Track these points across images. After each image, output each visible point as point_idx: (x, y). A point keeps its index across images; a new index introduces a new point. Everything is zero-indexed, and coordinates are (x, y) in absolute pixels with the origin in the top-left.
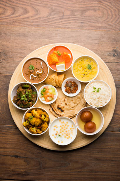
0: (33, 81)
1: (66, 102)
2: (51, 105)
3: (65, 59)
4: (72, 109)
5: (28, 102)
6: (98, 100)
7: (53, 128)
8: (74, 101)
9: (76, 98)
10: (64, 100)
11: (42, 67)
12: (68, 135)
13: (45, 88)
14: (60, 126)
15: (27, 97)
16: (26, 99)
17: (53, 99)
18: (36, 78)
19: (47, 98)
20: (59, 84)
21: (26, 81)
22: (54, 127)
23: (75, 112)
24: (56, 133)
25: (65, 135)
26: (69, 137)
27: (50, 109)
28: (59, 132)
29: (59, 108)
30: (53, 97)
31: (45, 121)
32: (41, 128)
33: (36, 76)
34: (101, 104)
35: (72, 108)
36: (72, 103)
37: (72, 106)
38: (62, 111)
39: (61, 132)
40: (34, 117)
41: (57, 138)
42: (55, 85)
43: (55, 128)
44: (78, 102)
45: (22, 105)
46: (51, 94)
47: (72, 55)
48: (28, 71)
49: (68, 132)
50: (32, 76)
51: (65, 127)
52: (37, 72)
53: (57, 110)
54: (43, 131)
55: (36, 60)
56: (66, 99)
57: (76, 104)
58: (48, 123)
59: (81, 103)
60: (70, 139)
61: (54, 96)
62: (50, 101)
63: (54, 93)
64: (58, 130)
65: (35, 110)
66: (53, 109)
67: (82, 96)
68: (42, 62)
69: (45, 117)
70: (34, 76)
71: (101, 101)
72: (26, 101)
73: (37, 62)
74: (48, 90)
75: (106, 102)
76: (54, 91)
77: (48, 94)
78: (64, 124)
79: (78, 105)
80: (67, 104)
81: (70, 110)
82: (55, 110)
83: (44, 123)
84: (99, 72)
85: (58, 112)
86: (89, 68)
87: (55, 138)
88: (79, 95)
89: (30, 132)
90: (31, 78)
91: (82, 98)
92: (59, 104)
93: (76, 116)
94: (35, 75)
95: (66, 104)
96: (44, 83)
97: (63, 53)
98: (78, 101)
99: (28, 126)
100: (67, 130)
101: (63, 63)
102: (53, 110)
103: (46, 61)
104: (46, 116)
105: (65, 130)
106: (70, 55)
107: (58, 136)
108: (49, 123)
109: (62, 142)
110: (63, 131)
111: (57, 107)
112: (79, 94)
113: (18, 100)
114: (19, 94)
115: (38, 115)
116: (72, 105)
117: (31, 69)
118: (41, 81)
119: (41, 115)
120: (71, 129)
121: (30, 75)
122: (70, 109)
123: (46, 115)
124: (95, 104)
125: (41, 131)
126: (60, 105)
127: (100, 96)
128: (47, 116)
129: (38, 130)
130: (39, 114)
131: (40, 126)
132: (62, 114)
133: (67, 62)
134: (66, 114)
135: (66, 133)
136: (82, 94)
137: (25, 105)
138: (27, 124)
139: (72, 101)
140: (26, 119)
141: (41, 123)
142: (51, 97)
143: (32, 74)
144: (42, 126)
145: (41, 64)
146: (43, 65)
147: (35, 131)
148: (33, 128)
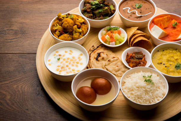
0: (123, 11)
11: (145, 14)
14: (73, 58)
18: (128, 13)
19: (106, 35)
24: (62, 55)
25: (62, 65)
26: (60, 71)
27: (93, 46)
28: (64, 58)
29: (99, 55)
38: (97, 59)
39: (64, 60)
41: (55, 57)
43: (69, 52)
49: (67, 68)
51: (74, 63)
52: (136, 11)
53: (96, 53)
68: (152, 13)
70: (129, 10)
73: (150, 8)
78: (78, 60)
82: (95, 52)
85: (94, 55)
86: (178, 67)
90: (124, 9)
92: (105, 52)
95: (109, 61)
105: (70, 64)
107: (58, 57)
109: (50, 65)
110: (66, 62)
111: (100, 52)
120: (73, 70)
121: (129, 7)
122: (104, 67)
129: (57, 33)
132: (93, 60)
135: (65, 66)
141: (69, 31)
143: (131, 8)
145: (148, 12)
147: (55, 29)
148: (58, 25)
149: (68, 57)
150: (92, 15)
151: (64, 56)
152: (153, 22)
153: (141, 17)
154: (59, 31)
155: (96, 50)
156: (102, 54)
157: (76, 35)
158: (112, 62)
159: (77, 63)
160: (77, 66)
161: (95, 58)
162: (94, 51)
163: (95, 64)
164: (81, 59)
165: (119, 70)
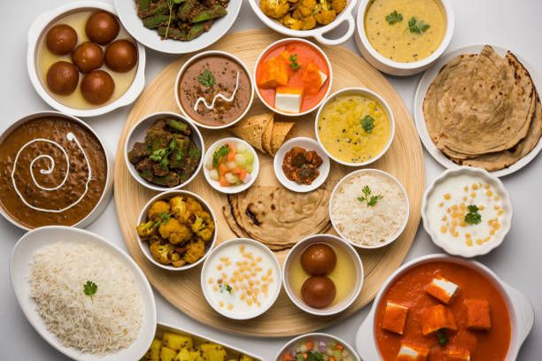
0: (199, 115)
1: (275, 202)
2: (231, 198)
3: (305, 82)
4: (286, 225)
5: (168, 172)
6: (364, 224)
7: (216, 262)
8: (296, 206)
9: (306, 198)
10: (272, 195)
11: (235, 86)
12: (253, 294)
13: (227, 146)
14: (238, 264)
15: (169, 158)
16: (165, 161)
17: (242, 183)
18: (211, 110)
19: (224, 175)
20: (272, 145)
21: (182, 114)
22: (222, 260)
23: (290, 237)
24: (220, 277)
25: (243, 291)
26: (255, 300)
27: (224, 208)
28: (229, 278)
29: (250, 213)
30: (242, 176)
31: (201, 237)
32: (185, 252)
33: (211, 107)
34: (367, 240)
35: (287, 222)
36: (290, 207)
37: (289, 218)
38: (257, 223)
39: (233, 281)
40: (172, 216)
41: (221, 292)
42: (260, 147)
43: (223, 263)
44: (309, 212)
45: (150, 174)
46: (239, 166)
47: (328, 77)
48: (194, 87)
49: (255, 286)
50: (201, 102)
51: (249, 270)
52: (220, 95)
53: (244, 215)
54: (187, 263)
55: (224, 61)
56: (276, 194)
57: (300, 216)
58: (208, 244)
59: (317, 217)
60: (254, 305)
61: (248, 175)
62: (232, 185)
63: (248, 168)
64: (230, 271)
65: (181, 198)
66: (232, 209)
67: (324, 199)
68: (241, 73)
69: (204, 225)
70: (206, 104)
71: (368, 233)
72: (163, 165)
73: (226, 66)
74: (236, 153)
75: (382, 241)
76: (251, 163)
77: (232, 165)
78: (249, 261)
79: (305, 220)
80: (277, 208)
81: (278, 226)
82: (239, 213)
83: (196, 241)
84: (392, 144)
85: (246, 222)
86: (368, 126)
87: (216, 290)
88: (316, 194)
89: (152, 254)
90: (196, 108)
91: (323, 205)
92: (252, 201)
93: (290, 248)
94: (210, 103)
95: (273, 207)
96: (232, 132)
97: (307, 65)
98: (309, 209)
99: (150, 236)
100: (253, 279)
101: (297, 91)
102: (232, 213)
103: (252, 73)
104: (207, 224)
105: (247, 277)
106: (324, 77)
107: (224, 287)
108: (210, 247)
109: (231, 307)
110: (241, 280)
111: (245, 207)
112: (316, 190)
113: (143, 158)
114: (152, 144)
115: (186, 216)
116: (290, 214)
117: (204, 82)
118: (224, 123)
119: (193, 218)
120: (264, 279)
121: (198, 97)
122: (279, 224)
123: (208, 221)
124: (350, 233)
125: (182, 262)
126: (256, 204)
127: (372, 218)
128: (211, 225)
129: (174, 257)
130: (188, 214)
131: (184, 246)
132: (254, 230)
133: (310, 94)
134: (263, 235)
135: (249, 287)
136: (325, 192)
137: (159, 177)
138: (149, 232)
139: (293, 203)
140: (150, 216)
141: (187, 239)
142: (238, 175)
143: (203, 96)
144: (188, 247)
145: (235, 77)
146: (240, 81)
147: (165, 256)
148: (161, 247)
149: (232, 272)
150: (175, 174)
151: (225, 276)
152: (260, 87)
153: (235, 97)
154: (174, 252)
155: (235, 210)
156: (254, 209)
157: (205, 235)
158: (279, 205)
159: (253, 265)
160: (260, 270)
161: (252, 225)
162: (236, 213)
163: (263, 232)
164: (251, 254)
165: (302, 206)
